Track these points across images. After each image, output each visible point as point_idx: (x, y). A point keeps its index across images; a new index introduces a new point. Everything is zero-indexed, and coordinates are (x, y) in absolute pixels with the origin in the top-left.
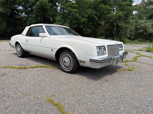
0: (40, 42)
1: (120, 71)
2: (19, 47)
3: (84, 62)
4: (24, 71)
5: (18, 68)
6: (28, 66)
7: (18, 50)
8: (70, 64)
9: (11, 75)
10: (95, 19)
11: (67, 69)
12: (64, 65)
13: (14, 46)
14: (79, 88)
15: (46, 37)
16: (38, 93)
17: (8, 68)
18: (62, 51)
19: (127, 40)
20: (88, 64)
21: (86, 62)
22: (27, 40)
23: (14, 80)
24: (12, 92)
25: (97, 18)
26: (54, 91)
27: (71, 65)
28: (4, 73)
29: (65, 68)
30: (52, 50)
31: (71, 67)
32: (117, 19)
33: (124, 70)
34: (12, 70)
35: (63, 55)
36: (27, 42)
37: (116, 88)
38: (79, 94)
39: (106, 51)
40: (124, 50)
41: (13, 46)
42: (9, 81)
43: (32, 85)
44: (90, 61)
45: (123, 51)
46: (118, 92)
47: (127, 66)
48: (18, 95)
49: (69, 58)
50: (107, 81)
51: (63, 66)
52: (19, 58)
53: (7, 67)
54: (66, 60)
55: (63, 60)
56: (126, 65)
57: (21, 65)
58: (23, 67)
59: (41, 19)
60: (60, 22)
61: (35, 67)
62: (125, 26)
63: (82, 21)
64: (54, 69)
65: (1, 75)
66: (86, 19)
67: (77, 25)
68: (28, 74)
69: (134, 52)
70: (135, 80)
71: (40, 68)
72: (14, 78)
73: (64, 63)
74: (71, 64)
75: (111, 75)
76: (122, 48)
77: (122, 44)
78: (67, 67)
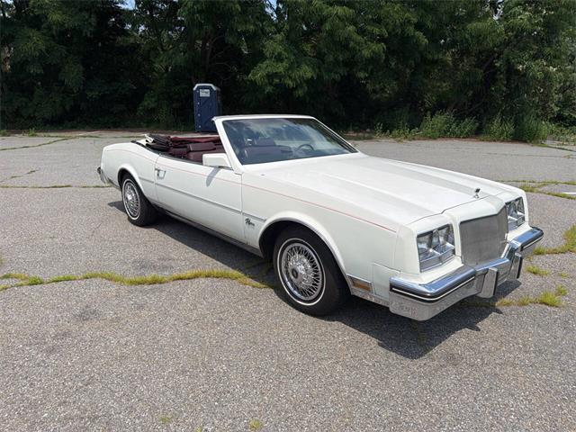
0: (208, 184)
1: (508, 305)
2: (133, 189)
3: (366, 287)
4: (151, 297)
5: (132, 283)
6: (165, 268)
7: (129, 197)
8: (315, 285)
9: (110, 315)
10: (417, 44)
11: (303, 298)
12: (291, 280)
13: (116, 180)
14: (349, 397)
15: (228, 168)
16: (202, 410)
17: (97, 281)
18: (284, 232)
19: (545, 127)
20: (380, 295)
21: (375, 289)
22: (159, 171)
23: (123, 341)
24: (118, 401)
25: (426, 40)
26: (258, 405)
27: (319, 288)
28: (87, 307)
29: (296, 292)
30: (248, 222)
31: (316, 293)
32: (507, 43)
33: (523, 304)
34: (114, 288)
35: (289, 247)
36: (162, 178)
37: (486, 399)
38: (347, 425)
39: (453, 243)
40: (527, 219)
41: (110, 181)
42: (106, 347)
43: (184, 372)
44: (391, 290)
45: (526, 228)
46: (492, 426)
47: (537, 277)
48: (139, 418)
49: (312, 261)
50: (452, 359)
51: (289, 284)
52: (131, 227)
53: (95, 276)
54: (301, 265)
55: (287, 264)
56: (535, 273)
57: (143, 265)
58: (149, 276)
59: (204, 44)
60: (282, 61)
61: (189, 279)
63: (366, 53)
64: (256, 290)
65: (79, 316)
66: (379, 47)
67: (343, 71)
68: (166, 314)
69: (569, 198)
70: (564, 358)
71: (208, 281)
72: (121, 333)
73: (292, 277)
74: (320, 284)
75: (473, 327)
76: (519, 213)
77: (520, 199)
78: (302, 292)
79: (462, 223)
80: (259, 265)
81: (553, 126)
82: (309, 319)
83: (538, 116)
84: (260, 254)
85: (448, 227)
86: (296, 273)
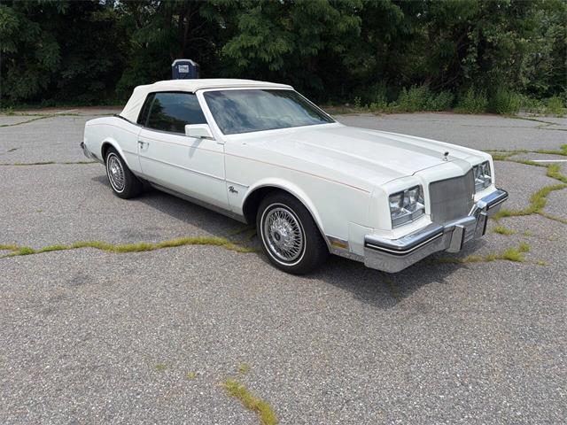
0: (191, 154)
1: (475, 261)
2: (117, 162)
3: (344, 244)
4: (141, 263)
5: (121, 251)
6: (152, 236)
7: (114, 171)
8: (296, 246)
9: (102, 279)
10: (394, 18)
12: (273, 243)
13: (99, 154)
14: (328, 342)
15: (210, 138)
16: (194, 357)
17: (88, 250)
18: (266, 198)
19: (518, 99)
20: (357, 251)
21: (351, 246)
22: (142, 143)
23: (116, 302)
24: (116, 352)
25: (402, 14)
26: (246, 351)
27: (300, 248)
28: (79, 273)
29: (278, 254)
30: (232, 190)
31: (297, 254)
32: (480, 16)
33: (489, 260)
34: (103, 256)
35: (272, 212)
36: (144, 151)
37: (452, 341)
38: (326, 365)
39: (423, 203)
40: (493, 181)
41: (94, 156)
42: (101, 307)
43: (175, 326)
44: (366, 246)
45: (492, 189)
46: (457, 362)
47: (503, 237)
48: (136, 367)
49: (293, 224)
50: (422, 308)
51: (273, 247)
52: (117, 200)
53: (85, 246)
54: (282, 228)
55: (269, 228)
56: (501, 233)
57: (131, 235)
58: (138, 243)
59: (181, 19)
60: (256, 35)
61: (176, 246)
62: (511, 45)
63: (342, 27)
64: (241, 255)
65: (73, 281)
66: (355, 20)
67: (320, 45)
68: (156, 277)
69: (537, 165)
70: (523, 304)
71: (195, 248)
72: (113, 294)
73: (275, 240)
74: (301, 245)
75: (441, 281)
76: (486, 176)
77: (487, 163)
78: (285, 253)
79: (431, 183)
80: (243, 232)
81: (525, 98)
82: (291, 278)
83: (510, 89)
84: (244, 221)
85: (418, 188)
86: (278, 236)
